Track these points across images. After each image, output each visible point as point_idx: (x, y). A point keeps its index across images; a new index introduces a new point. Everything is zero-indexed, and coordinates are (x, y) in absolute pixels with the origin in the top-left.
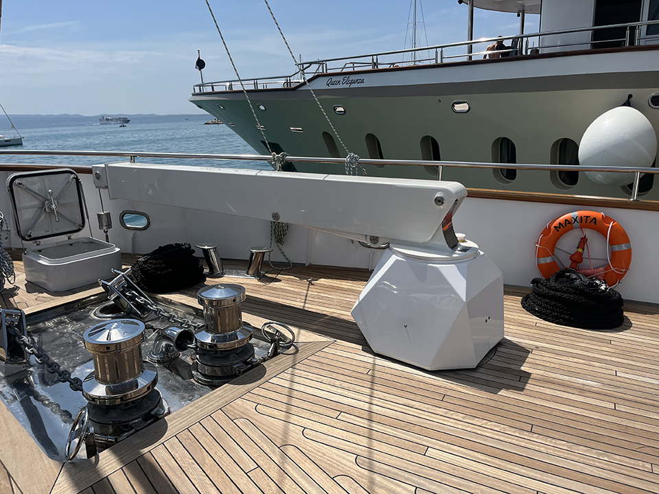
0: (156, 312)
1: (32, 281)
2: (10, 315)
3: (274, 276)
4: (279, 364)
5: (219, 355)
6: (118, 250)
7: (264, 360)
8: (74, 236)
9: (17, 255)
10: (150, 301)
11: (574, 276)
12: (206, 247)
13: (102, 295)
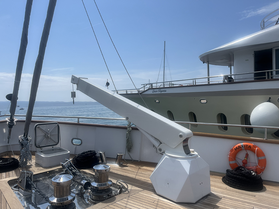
0: (79, 175)
1: (37, 163)
2: (28, 173)
3: (125, 165)
4: (121, 197)
5: (99, 192)
6: (69, 152)
7: (116, 195)
8: (54, 147)
9: (33, 153)
10: (77, 171)
11: (243, 169)
12: (101, 152)
13: (61, 169)
